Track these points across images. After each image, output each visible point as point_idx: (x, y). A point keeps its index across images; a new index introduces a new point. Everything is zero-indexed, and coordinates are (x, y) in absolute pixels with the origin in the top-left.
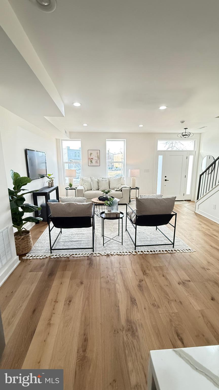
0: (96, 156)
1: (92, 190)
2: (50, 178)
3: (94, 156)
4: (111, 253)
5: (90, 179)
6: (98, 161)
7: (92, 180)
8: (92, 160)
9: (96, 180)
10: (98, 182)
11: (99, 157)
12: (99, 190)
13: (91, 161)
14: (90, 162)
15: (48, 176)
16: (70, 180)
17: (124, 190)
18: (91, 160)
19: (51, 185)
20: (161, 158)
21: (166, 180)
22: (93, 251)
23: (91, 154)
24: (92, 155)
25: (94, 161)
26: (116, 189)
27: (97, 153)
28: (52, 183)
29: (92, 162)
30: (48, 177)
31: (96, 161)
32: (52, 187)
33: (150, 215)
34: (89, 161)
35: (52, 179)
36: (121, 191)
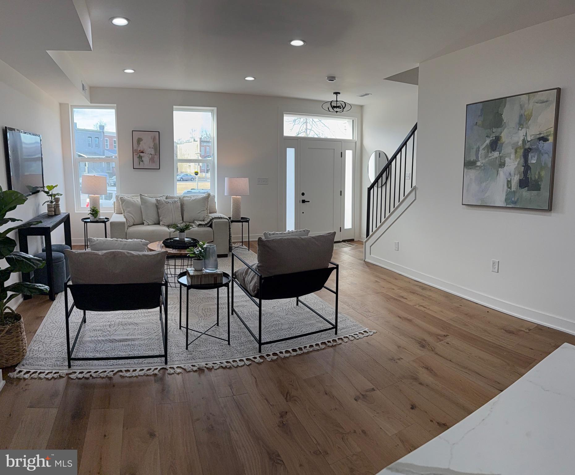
0: (152, 145)
1: (143, 224)
2: (51, 195)
3: (147, 145)
4: (206, 364)
5: (139, 200)
6: (156, 157)
7: (144, 202)
8: (142, 154)
9: (153, 200)
10: (157, 206)
11: (157, 149)
12: (159, 224)
13: (140, 157)
14: (136, 159)
15: (46, 190)
16: (94, 201)
17: (217, 224)
18: (138, 154)
19: (54, 210)
20: (291, 153)
21: (304, 201)
22: (166, 363)
23: (139, 140)
24: (141, 143)
25: (146, 159)
26: (198, 223)
27: (154, 139)
28: (57, 206)
29: (143, 159)
30: (47, 193)
31: (150, 156)
32: (56, 215)
35: (57, 196)
36: (211, 226)
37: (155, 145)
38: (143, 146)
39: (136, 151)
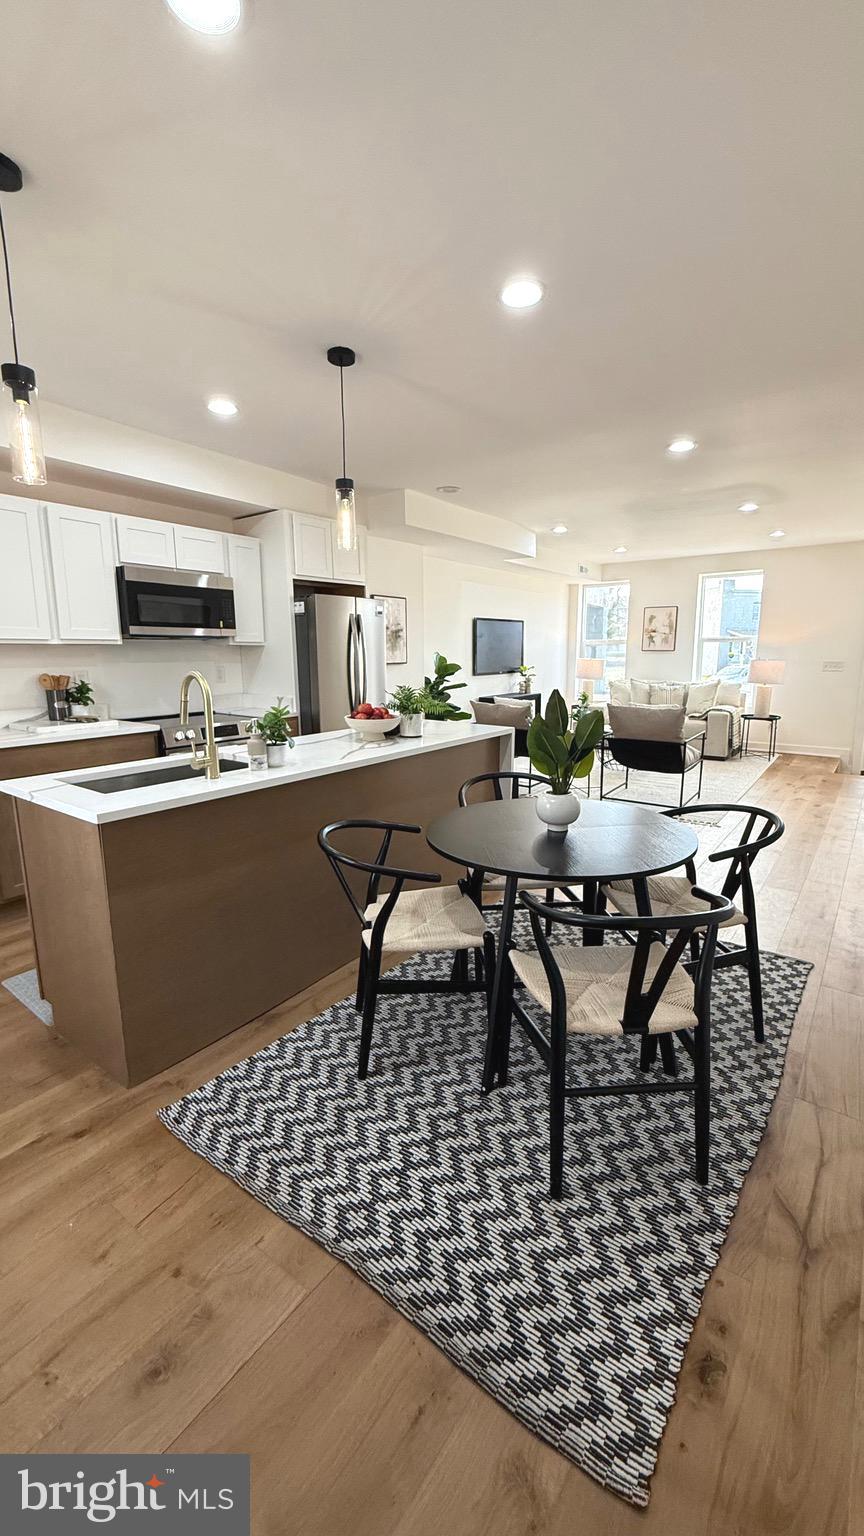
0: (667, 623)
2: (526, 676)
3: (661, 623)
5: (630, 685)
7: (634, 687)
8: (653, 634)
11: (673, 628)
13: (651, 637)
14: (646, 641)
15: (522, 670)
16: (587, 686)
17: (713, 716)
18: (649, 634)
23: (652, 618)
24: (654, 621)
25: (658, 639)
27: (670, 615)
28: (528, 686)
29: (654, 639)
30: (522, 673)
31: (664, 636)
32: (526, 693)
33: (647, 741)
34: (646, 637)
35: (530, 677)
36: (706, 719)
37: (670, 622)
38: (656, 624)
39: (647, 630)
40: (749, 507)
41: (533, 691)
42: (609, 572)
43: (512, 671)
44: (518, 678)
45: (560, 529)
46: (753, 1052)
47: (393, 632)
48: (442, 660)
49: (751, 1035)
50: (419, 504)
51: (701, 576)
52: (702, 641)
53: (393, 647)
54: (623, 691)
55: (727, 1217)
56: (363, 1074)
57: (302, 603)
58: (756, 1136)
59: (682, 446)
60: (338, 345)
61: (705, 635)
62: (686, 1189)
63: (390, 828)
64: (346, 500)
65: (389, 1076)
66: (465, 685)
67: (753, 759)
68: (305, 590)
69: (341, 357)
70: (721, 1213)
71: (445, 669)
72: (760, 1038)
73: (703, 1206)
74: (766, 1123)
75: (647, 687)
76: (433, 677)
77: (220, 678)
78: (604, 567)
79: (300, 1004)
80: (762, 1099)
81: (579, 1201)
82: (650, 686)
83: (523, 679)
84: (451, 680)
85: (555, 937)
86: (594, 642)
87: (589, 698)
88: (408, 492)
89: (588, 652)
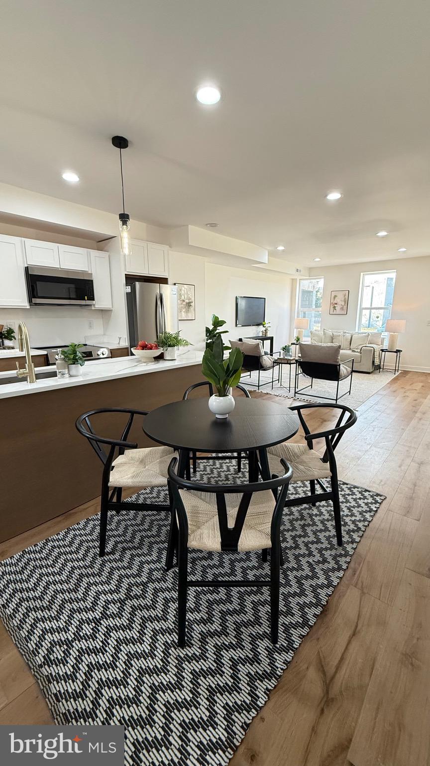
0: (343, 299)
3: (340, 300)
5: (322, 333)
6: (345, 307)
7: (325, 334)
8: (335, 305)
10: (332, 337)
11: (347, 302)
13: (334, 307)
14: (332, 309)
16: (299, 333)
17: (364, 350)
18: (333, 305)
19: (265, 335)
23: (335, 297)
25: (338, 307)
26: (353, 349)
27: (345, 295)
28: (266, 332)
29: (336, 308)
30: (264, 326)
31: (341, 306)
34: (332, 307)
36: (360, 352)
37: (345, 299)
38: (337, 300)
39: (332, 303)
40: (383, 233)
41: (269, 335)
42: (312, 272)
43: (258, 325)
44: (261, 328)
45: (281, 248)
46: (333, 552)
47: (187, 303)
48: (216, 318)
49: (335, 541)
50: (197, 233)
51: (362, 274)
52: (362, 309)
53: (187, 311)
54: (318, 336)
55: (282, 669)
56: (102, 553)
57: (130, 287)
58: (318, 611)
59: (334, 196)
60: (116, 135)
61: (364, 306)
62: (263, 645)
63: (133, 413)
64: (125, 226)
65: (117, 556)
66: (227, 332)
67: (385, 373)
68: (131, 280)
69: (120, 142)
70: (279, 666)
71: (217, 323)
72: (340, 543)
73: (269, 659)
74: (327, 602)
75: (331, 334)
76: (211, 327)
77: (91, 327)
78: (310, 269)
79: (87, 508)
80: (330, 585)
81: (195, 650)
82: (333, 334)
83: (264, 329)
84: (220, 329)
85: (243, 473)
86: (305, 310)
87: (301, 339)
88: (189, 226)
89: (301, 315)
